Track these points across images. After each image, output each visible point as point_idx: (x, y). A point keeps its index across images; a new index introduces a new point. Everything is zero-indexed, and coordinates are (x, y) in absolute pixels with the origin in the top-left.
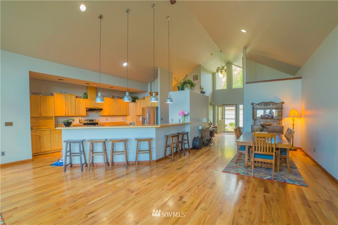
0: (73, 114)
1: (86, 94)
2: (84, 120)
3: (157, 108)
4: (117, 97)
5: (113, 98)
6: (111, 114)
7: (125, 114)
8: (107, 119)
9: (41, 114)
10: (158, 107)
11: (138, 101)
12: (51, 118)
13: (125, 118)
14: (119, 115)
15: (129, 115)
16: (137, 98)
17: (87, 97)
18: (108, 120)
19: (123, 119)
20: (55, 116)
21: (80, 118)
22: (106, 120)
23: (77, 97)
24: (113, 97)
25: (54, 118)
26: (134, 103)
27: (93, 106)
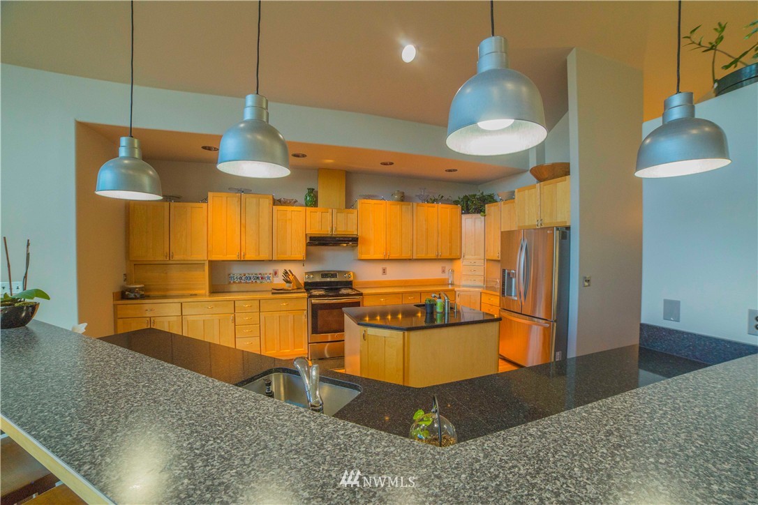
0: (265, 255)
1: (311, 191)
2: (306, 273)
3: (565, 232)
4: (419, 196)
5: (402, 201)
6: (393, 256)
7: (446, 255)
8: (384, 271)
9: (170, 255)
10: (568, 228)
11: (492, 208)
12: (197, 265)
13: (448, 266)
14: (423, 256)
15: (459, 259)
16: (491, 199)
17: (317, 200)
18: (388, 271)
19: (444, 271)
20: (209, 261)
21: (288, 267)
22: (381, 271)
23: (277, 202)
24: (403, 199)
25: (207, 268)
26: (479, 215)
27: (329, 229)
